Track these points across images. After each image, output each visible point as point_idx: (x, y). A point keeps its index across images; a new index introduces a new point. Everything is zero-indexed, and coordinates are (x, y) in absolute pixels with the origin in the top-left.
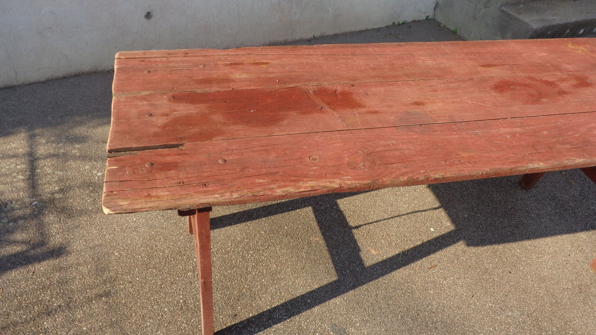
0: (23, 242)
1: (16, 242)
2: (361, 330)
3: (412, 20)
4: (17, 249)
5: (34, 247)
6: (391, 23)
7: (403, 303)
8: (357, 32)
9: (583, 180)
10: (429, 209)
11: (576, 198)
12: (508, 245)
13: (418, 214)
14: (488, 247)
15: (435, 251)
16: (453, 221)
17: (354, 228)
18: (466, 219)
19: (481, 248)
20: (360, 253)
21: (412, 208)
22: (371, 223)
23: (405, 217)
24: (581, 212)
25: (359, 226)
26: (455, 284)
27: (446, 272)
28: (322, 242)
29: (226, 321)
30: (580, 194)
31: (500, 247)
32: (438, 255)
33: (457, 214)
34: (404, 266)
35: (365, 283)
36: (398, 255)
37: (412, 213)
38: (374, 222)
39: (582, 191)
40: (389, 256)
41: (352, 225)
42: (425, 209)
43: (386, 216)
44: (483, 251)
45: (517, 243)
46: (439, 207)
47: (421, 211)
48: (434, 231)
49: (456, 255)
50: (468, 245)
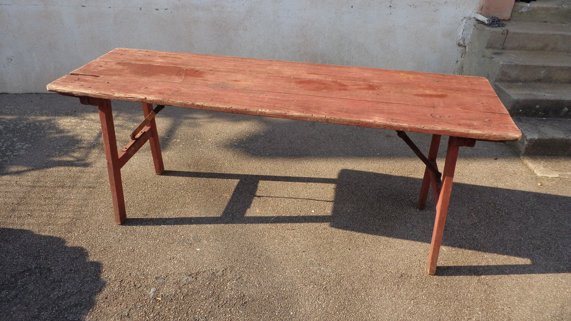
0: (76, 158)
1: (73, 157)
2: (210, 243)
4: (72, 159)
5: (78, 160)
7: (251, 240)
9: (488, 217)
10: (323, 201)
11: (465, 225)
12: (365, 235)
13: (312, 201)
14: (348, 231)
15: (302, 222)
16: (335, 210)
17: (257, 196)
18: (347, 212)
19: (341, 230)
20: (248, 209)
21: (310, 197)
22: (272, 197)
23: (300, 200)
24: (459, 235)
25: (262, 197)
26: (298, 242)
27: (299, 234)
28: (229, 197)
29: (139, 215)
30: (472, 224)
31: (357, 234)
32: (302, 225)
33: (343, 208)
34: (271, 223)
35: (235, 224)
36: (273, 217)
37: (307, 199)
38: (274, 197)
39: (477, 223)
40: (266, 215)
41: (258, 194)
42: (319, 199)
43: (286, 196)
44: (341, 232)
45: (375, 236)
46: (331, 201)
47: (315, 200)
48: (313, 212)
49: (316, 228)
50: (332, 226)
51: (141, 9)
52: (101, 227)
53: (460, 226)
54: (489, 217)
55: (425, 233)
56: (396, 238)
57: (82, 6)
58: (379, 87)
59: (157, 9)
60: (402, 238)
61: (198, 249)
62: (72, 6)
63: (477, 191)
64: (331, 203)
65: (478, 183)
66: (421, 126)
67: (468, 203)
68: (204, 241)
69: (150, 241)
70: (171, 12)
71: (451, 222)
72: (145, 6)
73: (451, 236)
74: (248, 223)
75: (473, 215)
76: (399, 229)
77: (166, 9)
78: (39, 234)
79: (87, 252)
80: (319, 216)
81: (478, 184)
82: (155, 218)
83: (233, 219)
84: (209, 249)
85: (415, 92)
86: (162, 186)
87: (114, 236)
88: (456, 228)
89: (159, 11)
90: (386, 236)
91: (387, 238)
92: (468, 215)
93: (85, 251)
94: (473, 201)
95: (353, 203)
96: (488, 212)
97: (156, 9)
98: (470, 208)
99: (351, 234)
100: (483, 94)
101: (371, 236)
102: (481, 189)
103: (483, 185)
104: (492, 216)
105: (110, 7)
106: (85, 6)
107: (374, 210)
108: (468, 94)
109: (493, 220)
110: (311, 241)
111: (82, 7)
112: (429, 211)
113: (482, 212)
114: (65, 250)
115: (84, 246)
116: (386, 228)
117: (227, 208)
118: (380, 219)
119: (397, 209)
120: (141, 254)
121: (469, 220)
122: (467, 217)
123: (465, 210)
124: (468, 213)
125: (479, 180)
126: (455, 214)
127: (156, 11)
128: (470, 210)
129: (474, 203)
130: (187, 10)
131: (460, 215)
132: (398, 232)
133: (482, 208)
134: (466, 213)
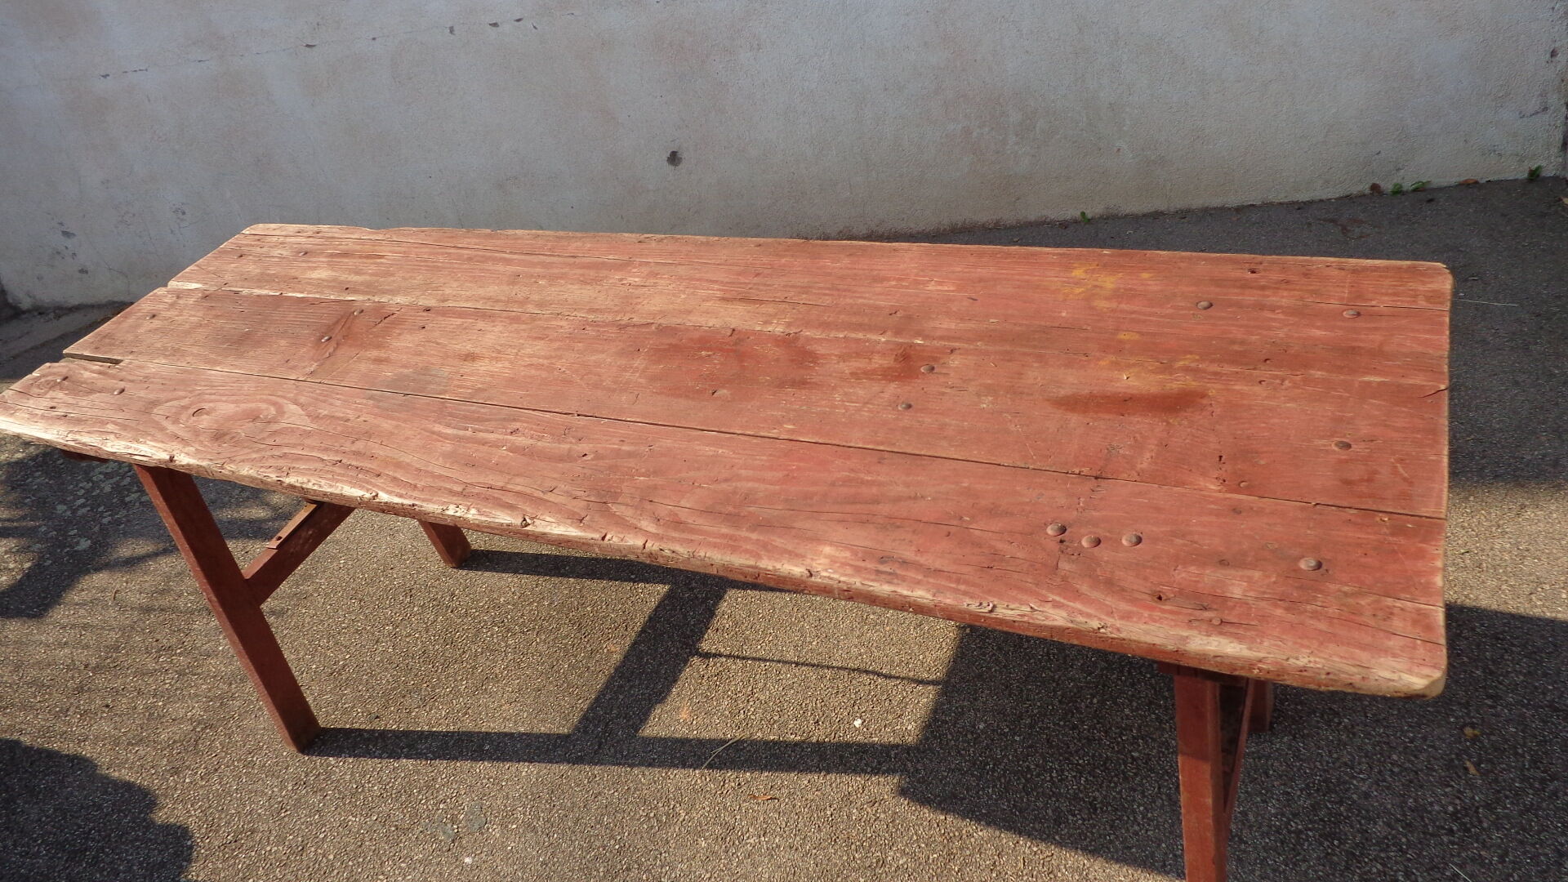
2: (507, 839)
3: (1462, 179)
6: (1365, 187)
7: (626, 834)
8: (1230, 209)
9: (1534, 779)
10: (903, 679)
11: (1422, 818)
12: (1007, 839)
13: (865, 678)
14: (950, 819)
15: (808, 770)
16: (934, 724)
17: (700, 655)
18: (972, 733)
19: (926, 813)
20: (658, 705)
21: (866, 661)
22: (744, 658)
23: (828, 673)
24: (1384, 865)
25: (715, 656)
26: (771, 853)
27: (782, 822)
28: (617, 657)
29: (358, 720)
30: (1454, 814)
31: (981, 833)
32: (805, 780)
33: (963, 713)
34: (710, 767)
35: (602, 764)
36: (723, 742)
37: (854, 670)
38: (754, 659)
39: (1478, 808)
40: (705, 735)
41: (705, 646)
42: (893, 673)
43: (791, 655)
44: (927, 821)
45: (1043, 846)
46: (932, 683)
47: (879, 675)
48: (857, 728)
49: (847, 799)
50: (903, 792)
51: (452, 30)
52: (253, 757)
53: (1398, 820)
54: (1543, 781)
55: (1243, 846)
56: (1117, 861)
57: (308, 46)
58: (935, 359)
59: (495, 25)
60: (1139, 866)
61: (468, 860)
62: (284, 50)
63: (1524, 646)
64: (931, 687)
65: (1538, 608)
66: (985, 604)
67: (1467, 705)
68: (495, 827)
69: (356, 817)
70: (535, 27)
71: (1367, 795)
72: (462, 22)
73: (1347, 868)
74: (641, 764)
75: (1472, 770)
76: (1143, 818)
77: (519, 20)
78: (107, 772)
79: (191, 847)
80: (873, 745)
81: (1537, 612)
82: (394, 731)
83: (600, 744)
84: (498, 861)
85: (1072, 381)
86: (449, 611)
87: (273, 791)
88: (1379, 829)
89: (500, 29)
90: (1084, 849)
91: (1083, 860)
92: (1449, 766)
93: (189, 843)
94: (1490, 697)
95: (1006, 692)
96: (1546, 753)
97: (490, 25)
98: (1468, 731)
99: (957, 834)
100: (1378, 379)
101: (1029, 844)
102: (1542, 637)
103: (1560, 616)
104: (1553, 778)
105: (374, 39)
106: (314, 46)
107: (1074, 727)
108: (1307, 381)
109: (1555, 793)
110: (814, 851)
111: (307, 49)
112: (1285, 739)
113: (1516, 754)
114: (144, 834)
115: (192, 824)
116: (1096, 809)
117: (597, 699)
118: (1083, 767)
119: (1161, 722)
120: (317, 866)
121: (1448, 790)
122: (1440, 778)
123: (1443, 740)
124: (1453, 756)
125: (1547, 587)
126: (1395, 757)
127: (492, 31)
128: (1466, 740)
129: (1491, 707)
130: (576, 13)
131: (1410, 766)
132: (1136, 833)
133: (1523, 731)
134: (1442, 758)
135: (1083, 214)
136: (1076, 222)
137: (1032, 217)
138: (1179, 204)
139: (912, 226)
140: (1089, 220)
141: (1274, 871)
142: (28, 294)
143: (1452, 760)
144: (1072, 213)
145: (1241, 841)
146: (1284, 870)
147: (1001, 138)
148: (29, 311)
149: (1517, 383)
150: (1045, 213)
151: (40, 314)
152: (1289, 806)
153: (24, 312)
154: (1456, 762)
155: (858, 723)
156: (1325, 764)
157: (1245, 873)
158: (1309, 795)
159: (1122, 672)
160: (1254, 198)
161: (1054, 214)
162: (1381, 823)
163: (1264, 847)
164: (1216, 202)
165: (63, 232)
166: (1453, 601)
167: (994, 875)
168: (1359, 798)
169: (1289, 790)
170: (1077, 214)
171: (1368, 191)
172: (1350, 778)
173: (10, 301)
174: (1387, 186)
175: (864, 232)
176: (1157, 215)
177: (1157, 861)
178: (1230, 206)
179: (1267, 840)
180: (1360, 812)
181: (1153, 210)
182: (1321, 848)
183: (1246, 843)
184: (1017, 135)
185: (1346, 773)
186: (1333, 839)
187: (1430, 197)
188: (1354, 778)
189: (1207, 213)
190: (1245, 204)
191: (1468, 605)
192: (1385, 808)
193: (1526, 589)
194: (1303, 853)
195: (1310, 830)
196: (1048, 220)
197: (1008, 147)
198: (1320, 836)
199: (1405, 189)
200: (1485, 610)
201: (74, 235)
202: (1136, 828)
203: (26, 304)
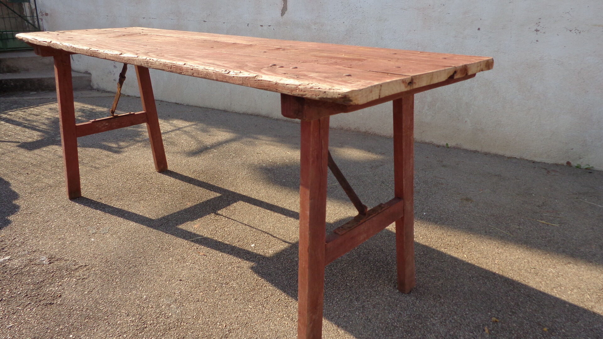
6: (564, 162)
10: (279, 239)
12: (278, 292)
13: (266, 235)
14: (262, 280)
16: (280, 254)
17: (215, 213)
19: (255, 276)
20: (190, 222)
21: (270, 231)
22: (229, 218)
23: (254, 230)
25: (220, 215)
26: (191, 269)
28: (188, 206)
31: (269, 287)
32: (221, 254)
34: (192, 241)
36: (202, 236)
37: (264, 232)
38: (232, 219)
40: (198, 233)
41: (219, 212)
42: (277, 236)
43: (246, 222)
44: (253, 278)
45: (290, 298)
46: (289, 243)
47: (271, 235)
48: (252, 247)
49: (231, 264)
50: (252, 268)
51: (248, 25)
53: (442, 336)
59: (262, 26)
61: (93, 240)
64: (287, 244)
67: (499, 311)
68: (109, 234)
70: (274, 29)
71: (434, 325)
72: (252, 23)
75: (487, 331)
76: (336, 303)
77: (269, 26)
79: (16, 211)
80: (253, 253)
81: (553, 294)
83: (162, 225)
86: (147, 181)
87: (53, 206)
89: (263, 28)
92: (477, 327)
94: (511, 312)
97: (260, 25)
98: (494, 319)
99: (261, 285)
101: (285, 296)
102: (550, 302)
103: (562, 298)
105: (224, 23)
110: (206, 273)
111: (204, 22)
112: (413, 298)
113: (511, 333)
114: (7, 204)
115: (22, 206)
117: (171, 215)
119: (366, 278)
121: (471, 334)
122: (470, 330)
123: (481, 319)
124: (481, 325)
125: (563, 288)
126: (455, 317)
127: (260, 28)
128: (491, 322)
129: (510, 315)
130: (288, 27)
131: (460, 322)
132: (329, 306)
133: (519, 327)
134: (476, 324)
135: (447, 144)
136: (443, 146)
137: (427, 141)
138: (486, 150)
139: (382, 132)
140: (449, 147)
141: (376, 335)
142: (97, 84)
143: (480, 326)
144: (443, 143)
145: (370, 321)
146: (380, 336)
147: (422, 106)
148: (95, 89)
149: (593, 229)
150: (432, 140)
151: (98, 91)
152: (398, 318)
153: (94, 89)
154: (481, 327)
155: (253, 245)
156: (423, 310)
157: (363, 331)
158: (409, 317)
159: (362, 261)
160: (517, 155)
161: (435, 141)
162: (433, 335)
163: (378, 326)
164: (501, 153)
165: (114, 66)
166: (517, 280)
167: (265, 300)
168: (430, 324)
169: (402, 313)
170: (445, 144)
171: (565, 164)
172: (431, 317)
173: (91, 85)
174: (574, 164)
175: (364, 130)
176: (475, 152)
177: (330, 316)
178: (506, 156)
179: (381, 325)
180: (427, 328)
181: (474, 150)
182: (402, 334)
183: (371, 322)
184: (428, 107)
185: (430, 315)
186: (409, 333)
187: (590, 172)
188: (432, 317)
189: (496, 156)
190: (513, 157)
191: (523, 283)
192: (439, 331)
193: (553, 286)
194: (393, 333)
195: (402, 327)
196: (433, 143)
197: (424, 110)
198: (405, 331)
199: (582, 167)
200: (530, 287)
201: (117, 67)
202: (331, 304)
203: (95, 87)
